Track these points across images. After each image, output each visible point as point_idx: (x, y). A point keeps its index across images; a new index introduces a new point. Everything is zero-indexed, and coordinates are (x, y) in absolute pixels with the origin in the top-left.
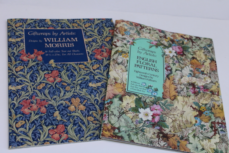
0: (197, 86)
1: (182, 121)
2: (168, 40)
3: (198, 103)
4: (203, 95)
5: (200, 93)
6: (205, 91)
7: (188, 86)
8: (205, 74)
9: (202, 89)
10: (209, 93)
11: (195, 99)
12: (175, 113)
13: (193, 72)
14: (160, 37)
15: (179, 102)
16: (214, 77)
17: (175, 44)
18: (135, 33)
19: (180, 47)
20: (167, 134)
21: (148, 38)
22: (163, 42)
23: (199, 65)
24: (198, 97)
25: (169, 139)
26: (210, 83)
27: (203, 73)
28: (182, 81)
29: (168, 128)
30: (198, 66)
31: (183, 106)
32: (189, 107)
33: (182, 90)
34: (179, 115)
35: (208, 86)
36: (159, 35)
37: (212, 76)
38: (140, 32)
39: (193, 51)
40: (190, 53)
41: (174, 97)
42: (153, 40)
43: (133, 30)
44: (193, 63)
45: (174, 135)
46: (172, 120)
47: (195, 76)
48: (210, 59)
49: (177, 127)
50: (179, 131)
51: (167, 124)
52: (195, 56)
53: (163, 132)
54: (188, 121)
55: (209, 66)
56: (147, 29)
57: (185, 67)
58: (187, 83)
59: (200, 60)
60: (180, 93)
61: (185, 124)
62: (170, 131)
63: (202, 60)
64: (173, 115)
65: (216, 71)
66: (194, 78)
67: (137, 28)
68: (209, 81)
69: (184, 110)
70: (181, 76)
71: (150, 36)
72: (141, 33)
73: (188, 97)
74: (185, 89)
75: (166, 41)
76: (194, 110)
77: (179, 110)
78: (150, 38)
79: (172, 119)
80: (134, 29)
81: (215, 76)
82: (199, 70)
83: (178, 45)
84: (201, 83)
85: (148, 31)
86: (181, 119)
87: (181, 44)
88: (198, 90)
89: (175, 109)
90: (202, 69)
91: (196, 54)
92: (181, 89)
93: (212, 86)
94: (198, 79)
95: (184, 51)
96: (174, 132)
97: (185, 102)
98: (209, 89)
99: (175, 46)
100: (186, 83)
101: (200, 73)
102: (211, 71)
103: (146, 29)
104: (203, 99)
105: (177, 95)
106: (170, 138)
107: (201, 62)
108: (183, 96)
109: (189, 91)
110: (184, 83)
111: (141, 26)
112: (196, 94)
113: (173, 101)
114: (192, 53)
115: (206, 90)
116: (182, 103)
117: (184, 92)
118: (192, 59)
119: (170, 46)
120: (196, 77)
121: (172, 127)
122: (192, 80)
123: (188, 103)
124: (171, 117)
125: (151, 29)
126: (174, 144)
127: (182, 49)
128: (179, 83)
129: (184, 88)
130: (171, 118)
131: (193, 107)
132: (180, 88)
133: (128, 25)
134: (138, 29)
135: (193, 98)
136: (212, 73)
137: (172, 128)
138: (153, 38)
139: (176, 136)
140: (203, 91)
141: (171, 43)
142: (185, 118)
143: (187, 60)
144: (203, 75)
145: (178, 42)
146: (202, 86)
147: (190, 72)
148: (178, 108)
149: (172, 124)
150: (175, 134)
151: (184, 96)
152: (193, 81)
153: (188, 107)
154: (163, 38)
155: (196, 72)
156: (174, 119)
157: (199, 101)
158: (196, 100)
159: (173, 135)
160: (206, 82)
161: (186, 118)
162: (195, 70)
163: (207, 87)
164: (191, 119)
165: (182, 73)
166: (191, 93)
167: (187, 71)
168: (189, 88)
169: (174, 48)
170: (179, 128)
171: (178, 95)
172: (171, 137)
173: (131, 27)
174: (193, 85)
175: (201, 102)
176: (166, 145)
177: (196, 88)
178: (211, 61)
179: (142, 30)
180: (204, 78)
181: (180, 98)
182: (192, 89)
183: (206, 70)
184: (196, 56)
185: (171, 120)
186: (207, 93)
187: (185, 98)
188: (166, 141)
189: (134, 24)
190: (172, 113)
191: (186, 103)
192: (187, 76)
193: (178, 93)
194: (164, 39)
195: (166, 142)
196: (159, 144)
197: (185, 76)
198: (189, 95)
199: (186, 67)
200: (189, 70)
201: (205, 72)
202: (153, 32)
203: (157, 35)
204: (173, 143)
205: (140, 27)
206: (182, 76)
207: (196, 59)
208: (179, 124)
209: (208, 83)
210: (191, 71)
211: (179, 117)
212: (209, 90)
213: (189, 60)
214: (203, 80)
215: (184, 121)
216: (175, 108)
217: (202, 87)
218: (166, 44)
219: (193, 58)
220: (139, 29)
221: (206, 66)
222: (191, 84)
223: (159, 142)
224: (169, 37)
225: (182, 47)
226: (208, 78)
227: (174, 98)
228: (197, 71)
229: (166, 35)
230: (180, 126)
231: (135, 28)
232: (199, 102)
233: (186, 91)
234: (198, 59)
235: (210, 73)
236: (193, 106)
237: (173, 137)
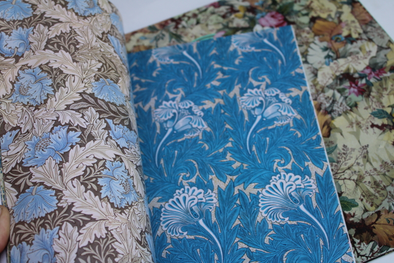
0: (356, 75)
1: (375, 169)
2: (241, 14)
3: (383, 111)
4: (381, 85)
5: (372, 85)
6: (378, 75)
7: (341, 84)
8: (357, 39)
9: (371, 73)
10: (389, 74)
11: (370, 103)
12: (350, 162)
13: (331, 49)
14: (224, 17)
15: (343, 133)
16: (379, 35)
17: (261, 12)
18: (170, 41)
19: (274, 13)
20: (363, 220)
21: (202, 34)
22: (234, 25)
23: (335, 28)
24: (374, 97)
25: (374, 229)
26: (378, 52)
27: (350, 39)
28: (322, 81)
29: (356, 205)
30: (332, 31)
31: (357, 135)
32: (370, 130)
33: (334, 101)
34: (361, 161)
35: (379, 60)
36: (219, 13)
37: (374, 35)
38: (179, 33)
39: (302, 6)
40: (300, 14)
41: (326, 127)
42: (213, 33)
43: (162, 39)
44: (320, 31)
45: (379, 214)
46: (354, 180)
47: (341, 55)
48: (348, 3)
49: (372, 191)
50: (384, 198)
51: (349, 198)
52: (313, 14)
53: (353, 221)
54: (386, 163)
55: (353, 18)
56: (189, 18)
57: (309, 49)
58: (334, 80)
59: (329, 16)
60: (332, 111)
61: (384, 175)
62: (366, 210)
63: (333, 15)
64: (349, 168)
65: (373, 21)
66: (341, 61)
67: (168, 31)
68: (373, 49)
69: (364, 144)
70: (313, 73)
71: (202, 28)
72: (183, 35)
73: (354, 109)
74: (338, 95)
75: (239, 18)
76: (384, 131)
77: (353, 150)
78: (204, 32)
79: (352, 178)
80: (164, 35)
81: (379, 31)
82: (340, 37)
83: (267, 11)
84: (360, 63)
85: (194, 21)
86: (368, 167)
87: (272, 7)
88: (364, 81)
89: (344, 154)
90: (345, 33)
91: (314, 7)
92: (331, 101)
93: (385, 56)
94: (350, 58)
95: (287, 17)
96: (373, 208)
97: (354, 125)
98: (384, 66)
99: (263, 17)
100: (331, 81)
101: (346, 43)
102: (364, 27)
103: (186, 19)
104: (386, 97)
105: (330, 120)
106: (374, 227)
107: (332, 19)
108: (344, 114)
109: (347, 95)
110: (328, 84)
111: (172, 20)
112: (364, 92)
113: (330, 139)
114: (305, 12)
115: (380, 72)
116: (350, 129)
117: (339, 104)
118: (312, 23)
119: (253, 22)
120: (344, 57)
121: (362, 198)
122: (338, 67)
123: (362, 122)
124: (346, 176)
125: (197, 12)
126: (390, 234)
127: (280, 16)
128: (317, 91)
129: (334, 95)
130: (349, 179)
131: (377, 126)
132: (326, 99)
133: (147, 35)
134: (172, 30)
135: (366, 105)
136: (369, 29)
137: (364, 201)
138: (210, 27)
139: (383, 213)
140: (374, 77)
141: (250, 15)
142: (376, 161)
143: (304, 31)
144: (355, 44)
145: (262, 5)
146: (368, 67)
147: (326, 53)
148: (349, 146)
149: (359, 192)
150: (379, 209)
151: (346, 113)
152: (343, 69)
153: (367, 133)
154: (231, 15)
155: (336, 45)
156: (355, 177)
157: (381, 103)
158: (374, 106)
159: (376, 216)
160: (369, 55)
161: (377, 159)
162: (331, 43)
163: (376, 64)
164: (390, 155)
165: (310, 66)
166: (354, 98)
167: (317, 54)
168: (344, 89)
169: (263, 21)
170: (378, 189)
171: (333, 118)
172: (375, 223)
173: (155, 35)
174: (347, 76)
175: (386, 104)
176: (376, 249)
177: (358, 78)
178: (350, 6)
179: (180, 26)
180: (360, 49)
181: (339, 122)
182: (351, 86)
183: (353, 30)
184: (316, 13)
185: (351, 185)
186: (386, 79)
187: (350, 116)
188: (371, 238)
189: (158, 27)
190: (344, 167)
191: (358, 124)
192: (325, 66)
193: (330, 113)
194: (233, 16)
195: (372, 241)
196: (362, 256)
197: (321, 68)
198: (352, 103)
199: (309, 47)
200: (320, 51)
201: (355, 36)
202: (204, 16)
203: (213, 17)
204: (388, 235)
205: (174, 24)
206: (315, 72)
207: (319, 18)
208: (373, 182)
209: (373, 54)
210: (326, 49)
211: (364, 165)
212: (386, 70)
213: (307, 29)
214: (361, 54)
215: (379, 169)
216: (343, 151)
217: (368, 71)
218: (242, 23)
219: (313, 20)
220: (174, 28)
221: (349, 22)
222: (341, 77)
223: (359, 251)
224: (241, 6)
225: (278, 12)
226: (368, 45)
227: (327, 131)
228: (337, 43)
229: (232, 6)
230: (377, 184)
231: (164, 32)
232: (383, 107)
233: (342, 98)
234: (324, 16)
235: (365, 32)
236: (375, 123)
237: (379, 220)
